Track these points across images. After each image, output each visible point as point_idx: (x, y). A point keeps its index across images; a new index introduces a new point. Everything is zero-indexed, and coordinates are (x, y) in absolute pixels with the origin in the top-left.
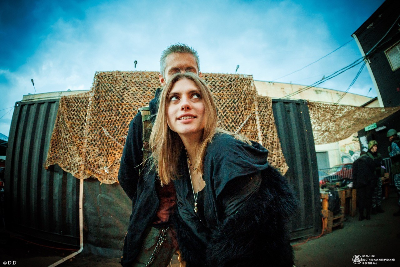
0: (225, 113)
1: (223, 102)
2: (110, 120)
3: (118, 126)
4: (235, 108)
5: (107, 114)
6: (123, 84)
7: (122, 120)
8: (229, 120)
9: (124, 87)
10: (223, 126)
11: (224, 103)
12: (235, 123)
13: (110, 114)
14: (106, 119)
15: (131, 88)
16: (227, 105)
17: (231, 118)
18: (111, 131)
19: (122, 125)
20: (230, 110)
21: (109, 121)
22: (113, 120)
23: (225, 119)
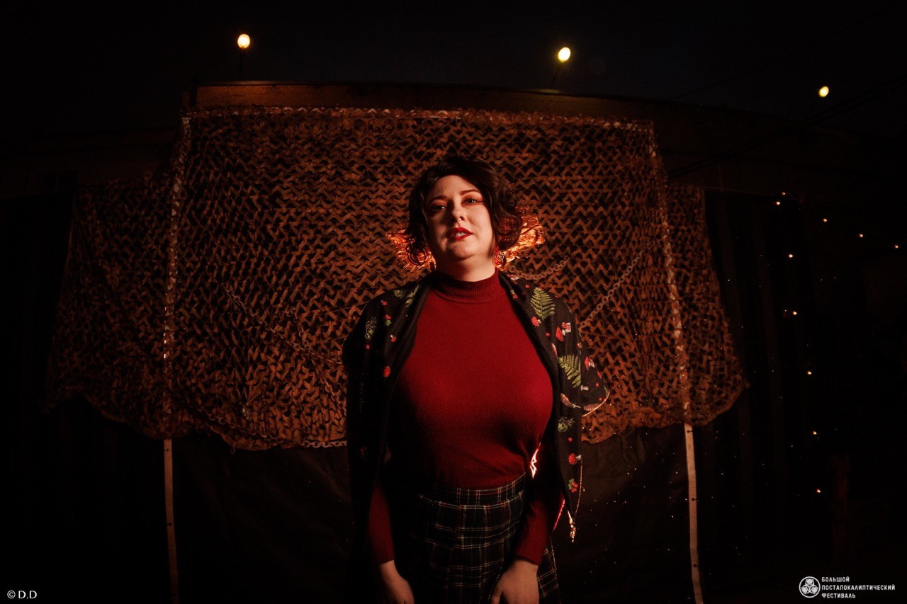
0: (578, 237)
2: (244, 263)
4: (606, 222)
6: (275, 147)
8: (590, 256)
10: (575, 274)
12: (607, 267)
15: (297, 162)
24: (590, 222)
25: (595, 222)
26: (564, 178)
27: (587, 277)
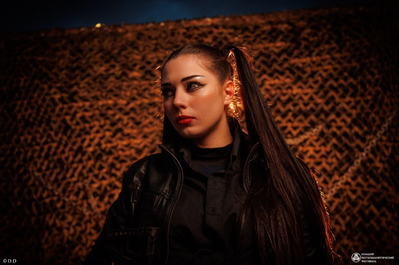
0: (331, 105)
1: (322, 77)
2: (46, 147)
3: (67, 159)
4: (356, 91)
5: (37, 132)
6: (74, 58)
7: (74, 143)
8: (344, 121)
9: (75, 65)
10: (331, 136)
11: (326, 80)
12: (361, 128)
13: (45, 130)
14: (34, 143)
15: (91, 67)
16: (335, 85)
17: (349, 115)
18: (48, 173)
19: (75, 156)
20: (343, 96)
21: (42, 150)
22: (54, 145)
23: (334, 121)
24: (341, 91)
25: (346, 91)
26: (314, 59)
27: (343, 138)
